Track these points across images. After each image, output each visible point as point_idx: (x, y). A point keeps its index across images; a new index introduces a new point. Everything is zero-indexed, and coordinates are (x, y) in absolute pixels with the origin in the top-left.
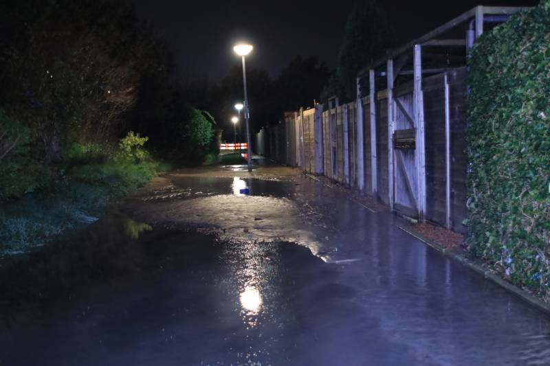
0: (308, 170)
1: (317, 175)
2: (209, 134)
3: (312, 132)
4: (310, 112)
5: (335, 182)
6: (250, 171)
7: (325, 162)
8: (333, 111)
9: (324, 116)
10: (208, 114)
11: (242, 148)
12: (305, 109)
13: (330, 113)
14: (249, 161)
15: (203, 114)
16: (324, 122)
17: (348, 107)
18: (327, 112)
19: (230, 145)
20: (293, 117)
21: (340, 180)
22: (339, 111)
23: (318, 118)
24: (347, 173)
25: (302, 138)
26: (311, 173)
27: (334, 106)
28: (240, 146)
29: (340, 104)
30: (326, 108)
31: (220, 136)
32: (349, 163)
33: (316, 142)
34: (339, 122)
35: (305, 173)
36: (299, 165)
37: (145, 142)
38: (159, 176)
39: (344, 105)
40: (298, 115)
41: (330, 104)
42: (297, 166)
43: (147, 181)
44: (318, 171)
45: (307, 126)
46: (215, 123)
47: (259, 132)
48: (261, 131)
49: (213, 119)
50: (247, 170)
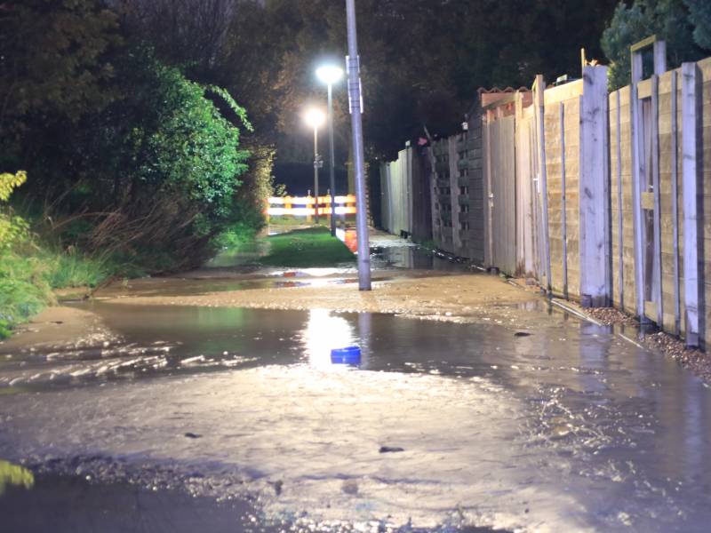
0: (558, 286)
1: (589, 303)
2: (230, 164)
3: (573, 160)
4: (567, 93)
5: (654, 327)
6: (366, 288)
7: (616, 258)
8: (645, 88)
9: (613, 105)
10: (226, 95)
11: (340, 211)
12: (550, 82)
13: (634, 93)
14: (362, 253)
15: (208, 95)
16: (613, 125)
17: (699, 74)
18: (625, 91)
19: (297, 200)
20: (509, 109)
21: (668, 320)
22: (666, 87)
23: (593, 113)
24: (691, 297)
25: (539, 179)
26: (567, 297)
27: (648, 70)
28: (334, 205)
29: (672, 64)
30: (621, 79)
31: (266, 171)
32: (701, 264)
33: (587, 193)
34: (665, 127)
35: (549, 293)
36: (529, 267)
37: (16, 188)
38: (62, 301)
39: (685, 68)
40: (526, 104)
41: (637, 64)
42: (520, 272)
43: (20, 320)
44: (593, 291)
45: (558, 138)
46: (249, 126)
47: (396, 158)
48: (402, 154)
49: (241, 112)
50: (356, 285)
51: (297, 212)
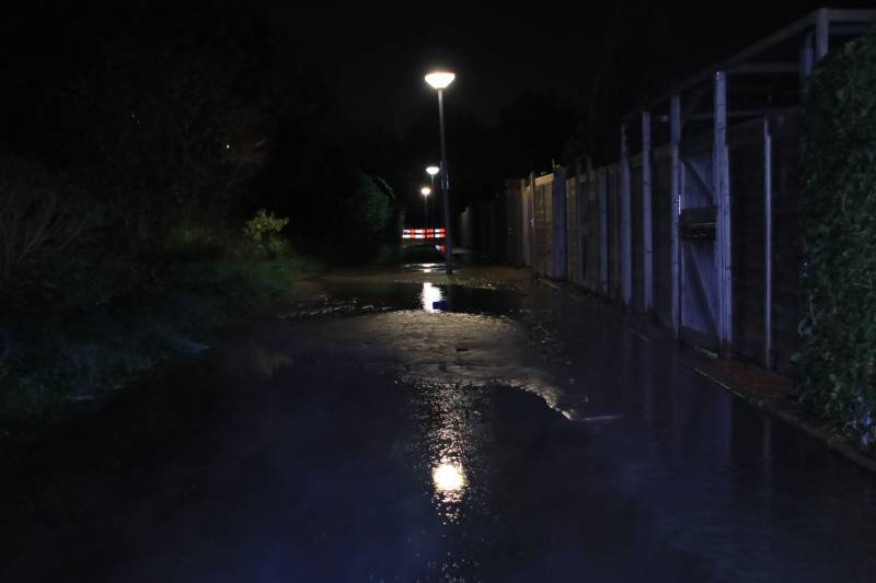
0: (542, 272)
1: (555, 280)
2: (384, 213)
3: (549, 212)
4: (545, 180)
5: (586, 291)
6: (449, 273)
7: (569, 260)
8: (582, 179)
9: (568, 186)
10: (383, 181)
11: (437, 236)
12: (538, 175)
13: (577, 180)
14: (448, 256)
15: (376, 181)
16: (568, 195)
17: (608, 171)
18: (573, 179)
19: (417, 231)
20: (519, 188)
21: (593, 288)
22: (592, 177)
23: (558, 187)
24: (604, 277)
25: (532, 221)
26: (546, 277)
27: (584, 170)
28: (434, 233)
29: (595, 167)
30: (571, 174)
31: (402, 217)
32: (609, 261)
33: (556, 227)
34: (592, 196)
35: (537, 276)
36: (528, 263)
37: (284, 226)
38: (307, 280)
39: (601, 169)
40: (527, 185)
41: (579, 167)
42: (522, 265)
43: (287, 288)
44: (558, 274)
45: (542, 201)
46: (393, 196)
47: (464, 210)
48: (467, 209)
49: (390, 189)
50: (444, 272)
51: (417, 237)
